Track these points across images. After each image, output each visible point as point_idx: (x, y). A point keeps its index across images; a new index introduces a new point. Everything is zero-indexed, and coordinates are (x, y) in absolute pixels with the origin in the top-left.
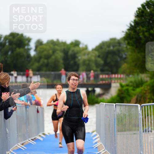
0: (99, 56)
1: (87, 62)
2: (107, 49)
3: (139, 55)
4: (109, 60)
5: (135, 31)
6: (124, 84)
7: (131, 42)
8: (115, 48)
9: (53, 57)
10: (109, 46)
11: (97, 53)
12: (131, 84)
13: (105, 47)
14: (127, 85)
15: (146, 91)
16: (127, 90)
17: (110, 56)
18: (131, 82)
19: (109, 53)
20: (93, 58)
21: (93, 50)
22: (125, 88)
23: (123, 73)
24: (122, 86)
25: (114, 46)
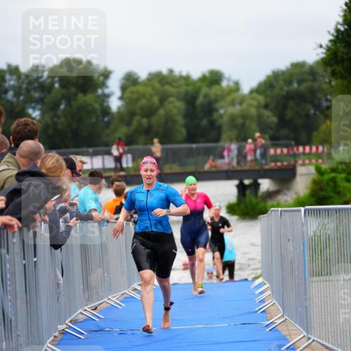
0: (266, 106)
1: (240, 121)
2: (286, 88)
4: (289, 114)
5: (348, 45)
6: (325, 167)
7: (338, 69)
8: (304, 87)
9: (161, 112)
11: (261, 99)
12: (340, 167)
13: (281, 83)
14: (333, 170)
16: (333, 180)
17: (291, 103)
19: (289, 96)
20: (253, 111)
21: (252, 92)
22: (326, 177)
23: (323, 142)
24: (319, 170)
25: (300, 82)
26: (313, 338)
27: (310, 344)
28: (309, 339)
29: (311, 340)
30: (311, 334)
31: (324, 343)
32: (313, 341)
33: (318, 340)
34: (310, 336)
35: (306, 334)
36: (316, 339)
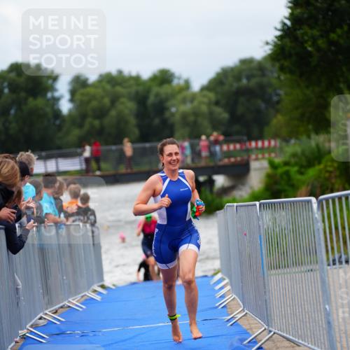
0: (217, 103)
1: (192, 118)
2: (235, 85)
3: (308, 92)
4: (240, 110)
5: (295, 39)
6: (277, 160)
7: (286, 64)
8: (254, 82)
9: (113, 113)
10: (238, 78)
11: (212, 96)
12: (293, 161)
13: (230, 79)
14: (286, 164)
15: (330, 172)
16: (287, 173)
17: (242, 99)
18: (294, 155)
19: (240, 92)
20: (204, 108)
21: (203, 89)
22: (280, 171)
24: (273, 166)
25: (248, 78)
26: (274, 330)
27: (271, 337)
28: (270, 331)
29: (272, 333)
30: (272, 327)
31: (285, 335)
32: (274, 333)
33: (279, 332)
34: (271, 329)
35: (267, 327)
36: (276, 331)
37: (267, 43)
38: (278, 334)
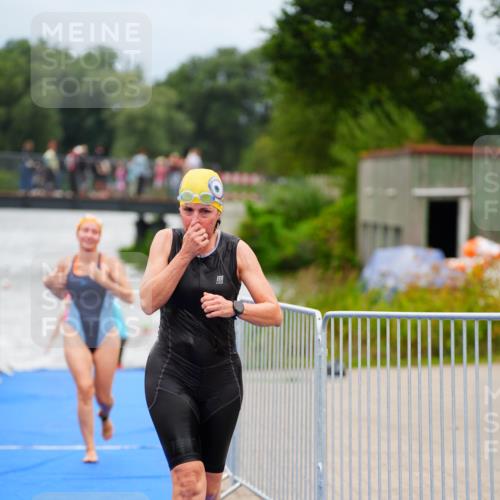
0: (180, 107)
2: (208, 84)
4: (212, 121)
6: (260, 205)
8: (235, 83)
9: (26, 101)
10: (212, 75)
11: (172, 95)
12: (281, 209)
13: (201, 75)
14: (271, 212)
15: (328, 232)
16: (270, 226)
17: (216, 107)
18: (282, 202)
19: (213, 96)
20: (161, 112)
21: (158, 85)
22: (262, 220)
23: (258, 167)
24: (252, 212)
25: (230, 76)
26: (240, 480)
27: (235, 490)
28: (235, 482)
29: (237, 485)
30: (239, 475)
31: (256, 490)
32: (241, 485)
33: (248, 485)
34: (236, 478)
35: (231, 474)
36: (244, 482)
37: (263, 29)
38: (245, 486)
